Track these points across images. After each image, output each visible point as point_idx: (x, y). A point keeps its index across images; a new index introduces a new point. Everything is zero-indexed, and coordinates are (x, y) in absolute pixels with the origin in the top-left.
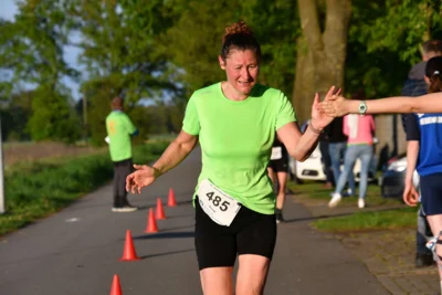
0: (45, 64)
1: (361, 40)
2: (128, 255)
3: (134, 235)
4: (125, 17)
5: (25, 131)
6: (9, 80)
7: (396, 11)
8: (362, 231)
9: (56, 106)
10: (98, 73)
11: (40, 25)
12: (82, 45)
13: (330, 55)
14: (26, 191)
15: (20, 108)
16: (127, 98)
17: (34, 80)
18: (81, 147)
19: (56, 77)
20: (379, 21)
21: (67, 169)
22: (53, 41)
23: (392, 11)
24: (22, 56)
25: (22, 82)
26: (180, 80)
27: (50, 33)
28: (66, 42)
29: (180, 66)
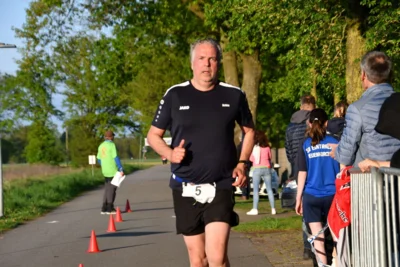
0: (38, 107)
1: (268, 93)
2: (92, 249)
3: (97, 234)
4: (98, 73)
5: (22, 156)
6: (11, 118)
7: (293, 74)
8: (266, 232)
9: (45, 137)
10: (77, 113)
11: (35, 75)
12: (66, 93)
14: (21, 200)
15: (19, 139)
16: (98, 132)
17: (31, 119)
18: (63, 167)
19: (46, 116)
20: (280, 80)
21: (51, 184)
22: (45, 90)
23: (290, 73)
24: (22, 100)
25: (20, 120)
26: (137, 119)
27: (42, 84)
28: (53, 91)
29: (137, 109)
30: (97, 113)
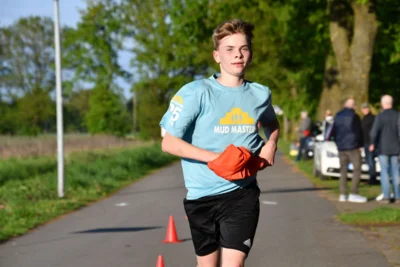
0: (101, 66)
2: (171, 238)
4: (173, 27)
5: (83, 124)
6: (70, 79)
8: (382, 225)
10: (147, 75)
11: (98, 28)
12: (134, 51)
13: (356, 65)
14: (83, 177)
17: (91, 80)
18: (130, 140)
19: (111, 77)
21: (118, 160)
22: (109, 46)
24: (82, 59)
27: (107, 39)
28: (120, 47)
30: (171, 75)
